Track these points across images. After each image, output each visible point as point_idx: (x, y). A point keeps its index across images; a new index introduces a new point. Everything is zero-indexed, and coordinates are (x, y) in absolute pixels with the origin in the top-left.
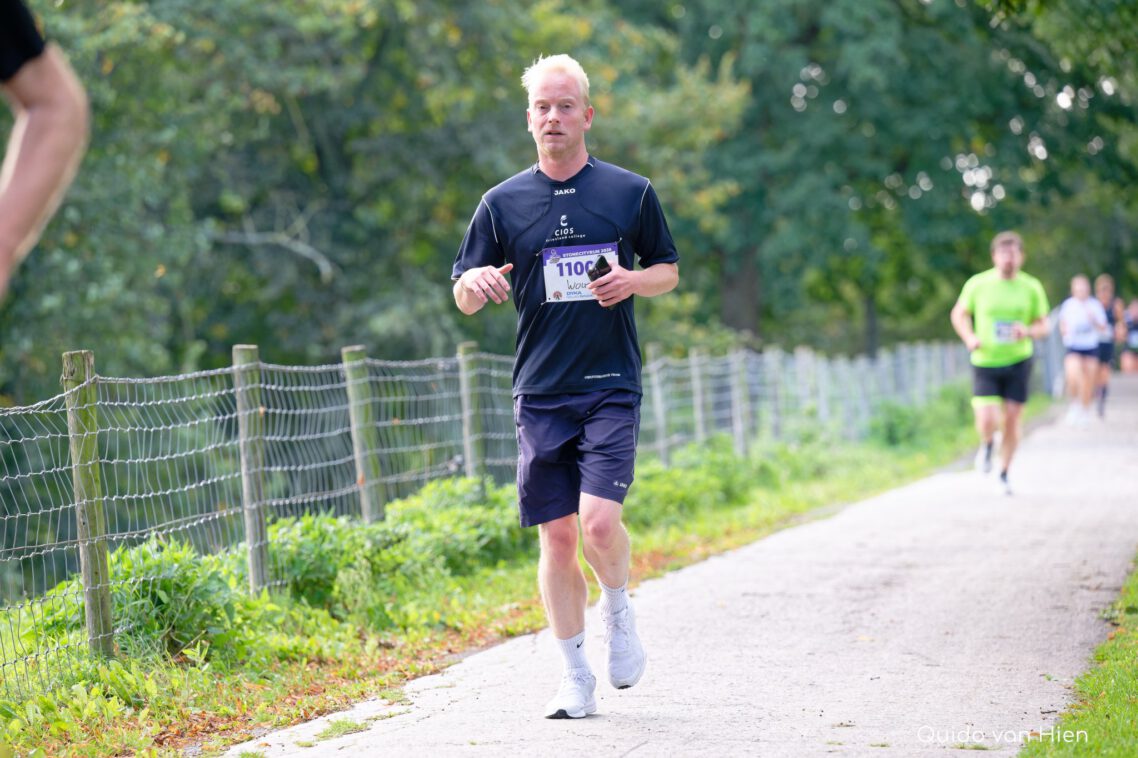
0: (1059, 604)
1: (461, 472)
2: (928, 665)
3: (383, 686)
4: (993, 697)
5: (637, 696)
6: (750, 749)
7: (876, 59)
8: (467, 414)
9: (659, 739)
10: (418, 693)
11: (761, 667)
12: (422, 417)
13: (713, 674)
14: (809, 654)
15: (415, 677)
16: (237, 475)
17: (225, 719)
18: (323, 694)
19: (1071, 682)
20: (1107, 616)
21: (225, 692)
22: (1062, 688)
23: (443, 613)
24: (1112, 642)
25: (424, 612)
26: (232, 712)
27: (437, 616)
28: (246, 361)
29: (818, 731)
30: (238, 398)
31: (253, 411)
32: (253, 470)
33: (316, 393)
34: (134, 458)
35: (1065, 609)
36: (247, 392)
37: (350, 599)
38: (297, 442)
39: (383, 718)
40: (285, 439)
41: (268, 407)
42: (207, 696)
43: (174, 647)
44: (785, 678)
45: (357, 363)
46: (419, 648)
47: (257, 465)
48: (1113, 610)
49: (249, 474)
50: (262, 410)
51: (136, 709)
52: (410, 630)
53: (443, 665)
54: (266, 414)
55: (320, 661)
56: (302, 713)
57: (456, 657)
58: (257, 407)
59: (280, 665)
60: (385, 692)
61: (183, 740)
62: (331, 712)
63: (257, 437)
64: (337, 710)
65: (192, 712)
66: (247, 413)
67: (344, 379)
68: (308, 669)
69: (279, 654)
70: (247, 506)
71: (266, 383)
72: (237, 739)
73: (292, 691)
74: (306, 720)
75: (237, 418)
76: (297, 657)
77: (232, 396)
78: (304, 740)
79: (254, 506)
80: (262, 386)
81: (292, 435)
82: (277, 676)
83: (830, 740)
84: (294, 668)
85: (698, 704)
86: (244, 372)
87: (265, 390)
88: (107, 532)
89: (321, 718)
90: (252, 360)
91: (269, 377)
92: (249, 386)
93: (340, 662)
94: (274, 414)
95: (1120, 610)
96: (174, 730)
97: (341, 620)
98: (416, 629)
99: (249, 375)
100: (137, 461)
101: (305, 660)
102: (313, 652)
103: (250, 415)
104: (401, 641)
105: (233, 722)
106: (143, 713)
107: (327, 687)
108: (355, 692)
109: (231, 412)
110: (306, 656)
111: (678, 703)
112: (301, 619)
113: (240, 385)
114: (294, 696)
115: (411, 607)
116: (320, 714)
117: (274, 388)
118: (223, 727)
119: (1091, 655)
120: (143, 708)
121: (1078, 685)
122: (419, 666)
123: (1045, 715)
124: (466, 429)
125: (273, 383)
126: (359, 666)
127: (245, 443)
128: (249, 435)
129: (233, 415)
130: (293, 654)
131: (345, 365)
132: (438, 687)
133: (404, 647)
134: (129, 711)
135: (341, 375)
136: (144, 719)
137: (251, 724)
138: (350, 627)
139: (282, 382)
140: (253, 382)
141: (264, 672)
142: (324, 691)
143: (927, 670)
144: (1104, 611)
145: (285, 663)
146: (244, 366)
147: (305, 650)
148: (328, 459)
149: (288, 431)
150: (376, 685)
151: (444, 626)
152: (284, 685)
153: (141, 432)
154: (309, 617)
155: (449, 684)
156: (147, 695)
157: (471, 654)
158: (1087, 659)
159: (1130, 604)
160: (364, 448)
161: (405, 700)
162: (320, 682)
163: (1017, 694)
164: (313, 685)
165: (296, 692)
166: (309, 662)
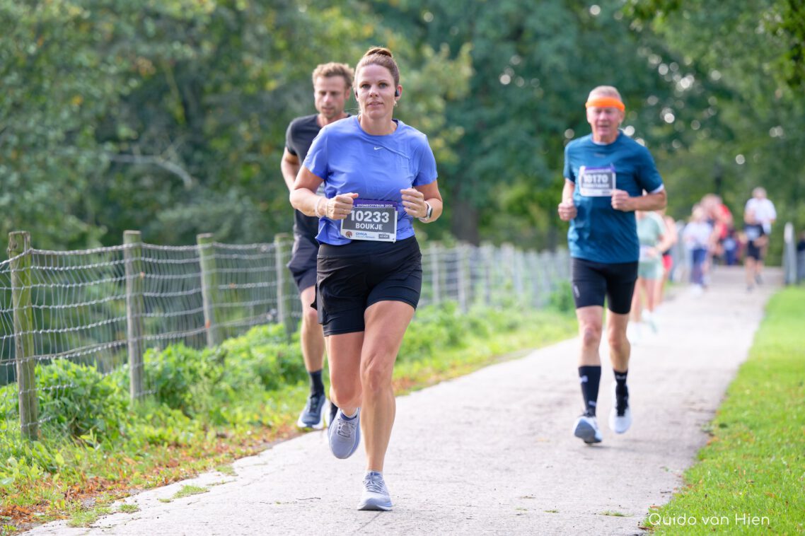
0: (674, 420)
1: (275, 321)
2: (586, 459)
3: (218, 463)
4: (628, 481)
5: (390, 474)
6: (465, 511)
8: (280, 282)
9: (404, 503)
10: (242, 468)
11: (473, 457)
12: (250, 283)
13: (441, 461)
14: (506, 449)
15: (241, 457)
16: (124, 318)
17: (112, 482)
18: (178, 468)
19: (681, 473)
20: (706, 429)
21: (112, 464)
22: (675, 477)
23: (260, 415)
24: (710, 447)
25: (248, 413)
26: (116, 478)
27: (256, 417)
28: (133, 242)
29: (511, 501)
30: (126, 266)
31: (137, 275)
32: (135, 315)
33: (179, 265)
34: (56, 304)
35: (678, 423)
36: (133, 263)
37: (197, 404)
38: (165, 297)
39: (218, 484)
40: (158, 295)
41: (147, 273)
42: (99, 467)
43: (77, 432)
44: (489, 464)
45: (207, 246)
46: (243, 437)
47: (138, 312)
48: (711, 425)
49: (132, 318)
50: (142, 275)
51: (52, 474)
52: (238, 426)
53: (260, 449)
54: (145, 278)
55: (177, 445)
56: (164, 479)
57: (268, 445)
58: (139, 272)
59: (149, 447)
60: (220, 467)
61: (83, 495)
62: (183, 479)
63: (139, 293)
64: (187, 478)
65: (89, 477)
66: (132, 277)
67: (198, 256)
68: (168, 450)
69: (150, 440)
70: (130, 339)
71: (146, 257)
72: (120, 495)
73: (157, 464)
74: (166, 485)
75: (125, 280)
76: (161, 442)
77: (122, 265)
78: (165, 498)
79: (135, 340)
80: (143, 259)
81: (162, 292)
82: (147, 454)
83: (519, 507)
84: (159, 450)
85: (430, 481)
86: (131, 249)
87: (145, 262)
88: (35, 354)
89: (176, 483)
90: (136, 241)
91: (148, 253)
92: (134, 259)
93: (190, 446)
94: (150, 278)
95: (715, 426)
96: (76, 489)
97: (191, 418)
98: (242, 425)
99: (134, 252)
100: (57, 307)
101: (166, 444)
102: (172, 439)
103: (134, 279)
104: (232, 433)
105: (117, 484)
106: (56, 477)
107: (181, 463)
108: (200, 466)
109: (121, 276)
110: (167, 441)
111: (417, 480)
112: (163, 416)
113: (128, 257)
114: (158, 468)
115: (239, 410)
116: (176, 480)
117: (151, 260)
118: (109, 487)
119: (695, 455)
120: (56, 473)
121: (685, 475)
122: (243, 450)
123: (663, 494)
124: (279, 293)
125: (150, 257)
126: (203, 449)
127: (130, 297)
128: (133, 292)
129: (123, 278)
130: (158, 440)
131: (200, 247)
132: (255, 465)
133: (234, 437)
134: (47, 475)
135: (196, 253)
136: (57, 481)
137: (129, 486)
138: (197, 423)
139: (157, 257)
140: (137, 256)
141: (139, 451)
142: (179, 465)
143: (585, 461)
144: (705, 426)
145: (153, 446)
146: (131, 245)
147: (166, 437)
148: (186, 310)
149: (159, 291)
150: (214, 461)
151: (261, 424)
152: (152, 460)
153: (60, 287)
154: (170, 415)
155: (263, 463)
156: (58, 464)
157: (279, 442)
158: (692, 457)
159: (722, 422)
160: (210, 302)
161: (234, 472)
162: (176, 459)
163: (644, 479)
164: (171, 461)
165: (160, 465)
166: (169, 446)
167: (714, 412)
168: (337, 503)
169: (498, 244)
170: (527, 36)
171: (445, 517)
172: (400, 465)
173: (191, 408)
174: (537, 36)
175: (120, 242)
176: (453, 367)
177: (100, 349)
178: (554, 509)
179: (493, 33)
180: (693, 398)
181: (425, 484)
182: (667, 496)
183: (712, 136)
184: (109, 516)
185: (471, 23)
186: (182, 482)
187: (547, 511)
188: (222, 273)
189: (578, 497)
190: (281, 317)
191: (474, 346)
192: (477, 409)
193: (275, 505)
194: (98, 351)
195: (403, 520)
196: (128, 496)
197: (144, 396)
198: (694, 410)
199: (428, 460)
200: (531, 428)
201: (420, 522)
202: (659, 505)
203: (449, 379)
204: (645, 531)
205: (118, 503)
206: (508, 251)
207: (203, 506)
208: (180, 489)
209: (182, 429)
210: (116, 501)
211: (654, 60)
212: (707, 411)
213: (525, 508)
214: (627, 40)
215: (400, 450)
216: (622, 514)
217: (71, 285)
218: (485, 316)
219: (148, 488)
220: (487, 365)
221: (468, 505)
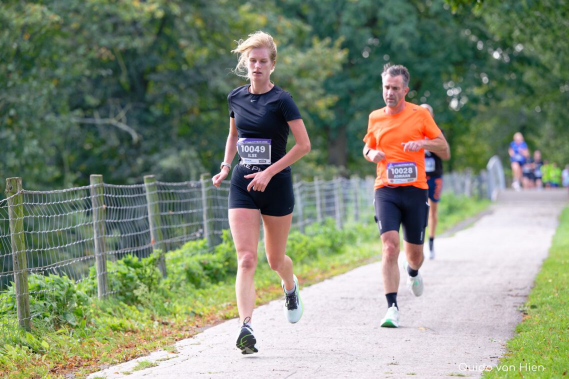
0: (498, 304)
1: (202, 238)
2: (434, 334)
3: (164, 344)
4: (466, 350)
5: (290, 349)
6: (348, 376)
7: (404, 34)
8: (205, 209)
9: (302, 371)
10: (182, 347)
11: (352, 335)
12: (183, 210)
13: (328, 338)
14: (375, 328)
15: (181, 339)
16: (92, 239)
17: (86, 360)
18: (135, 348)
19: (505, 343)
20: (521, 309)
21: (86, 347)
22: (500, 346)
23: (193, 307)
24: (525, 323)
25: (184, 306)
26: (90, 356)
27: (190, 309)
28: (96, 183)
29: (381, 367)
30: (92, 200)
31: (100, 207)
32: (100, 236)
33: (131, 198)
34: (42, 230)
35: (501, 306)
36: (97, 198)
38: (122, 223)
39: (165, 360)
40: (116, 221)
41: (108, 205)
42: (77, 349)
44: (364, 340)
45: (151, 184)
46: (182, 324)
47: (102, 234)
48: (524, 306)
49: (98, 239)
50: (104, 206)
51: (41, 355)
52: (177, 315)
53: (194, 333)
54: (107, 209)
55: (133, 331)
56: (124, 357)
57: (200, 329)
58: (102, 205)
59: (113, 333)
60: (165, 347)
61: (66, 371)
62: (139, 357)
63: (102, 220)
64: (142, 356)
65: (70, 355)
67: (145, 192)
68: (127, 335)
69: (113, 328)
70: (97, 254)
71: (107, 193)
72: (93, 370)
73: (119, 346)
74: (127, 361)
75: (92, 211)
77: (90, 200)
78: (126, 371)
79: (100, 254)
80: (105, 195)
81: (119, 219)
82: (111, 339)
83: (387, 371)
84: (120, 335)
86: (95, 188)
87: (106, 197)
88: (27, 268)
89: (134, 360)
90: (99, 182)
91: (109, 190)
92: (98, 195)
93: (143, 331)
94: (110, 209)
95: (528, 306)
96: (61, 366)
98: (180, 315)
99: (98, 189)
100: (42, 232)
102: (129, 327)
103: (98, 209)
104: (173, 321)
105: (90, 362)
107: (137, 344)
108: (151, 347)
109: (89, 207)
112: (121, 310)
113: (93, 194)
114: (120, 349)
115: (176, 304)
116: (133, 357)
117: (110, 196)
118: (85, 363)
119: (514, 329)
121: (507, 344)
122: (182, 334)
123: (492, 359)
124: (205, 217)
125: (110, 193)
126: (152, 334)
127: (96, 223)
128: (98, 219)
129: (90, 209)
130: (120, 328)
131: (146, 185)
132: (191, 344)
133: (174, 324)
134: (38, 356)
135: (144, 189)
136: (45, 360)
137: (99, 363)
139: (114, 193)
140: (100, 193)
141: (105, 336)
142: (135, 346)
144: (520, 307)
145: (116, 332)
146: (95, 185)
147: (125, 326)
148: (137, 232)
149: (117, 218)
150: (161, 343)
151: (195, 314)
152: (115, 343)
153: (45, 218)
154: (126, 310)
155: (198, 343)
156: (45, 348)
157: (208, 327)
158: (511, 331)
159: (532, 304)
160: (154, 226)
161: (176, 351)
162: (132, 342)
163: (478, 348)
164: (129, 343)
165: (121, 346)
166: (127, 332)
167: (526, 296)
168: (254, 372)
172: (298, 341)
175: (88, 183)
177: (74, 262)
180: (510, 287)
186: (139, 359)
188: (162, 204)
190: (206, 235)
192: (352, 299)
194: (73, 264)
197: (108, 295)
198: (512, 296)
208: (137, 364)
212: (522, 296)
219: (113, 364)
221: (350, 370)
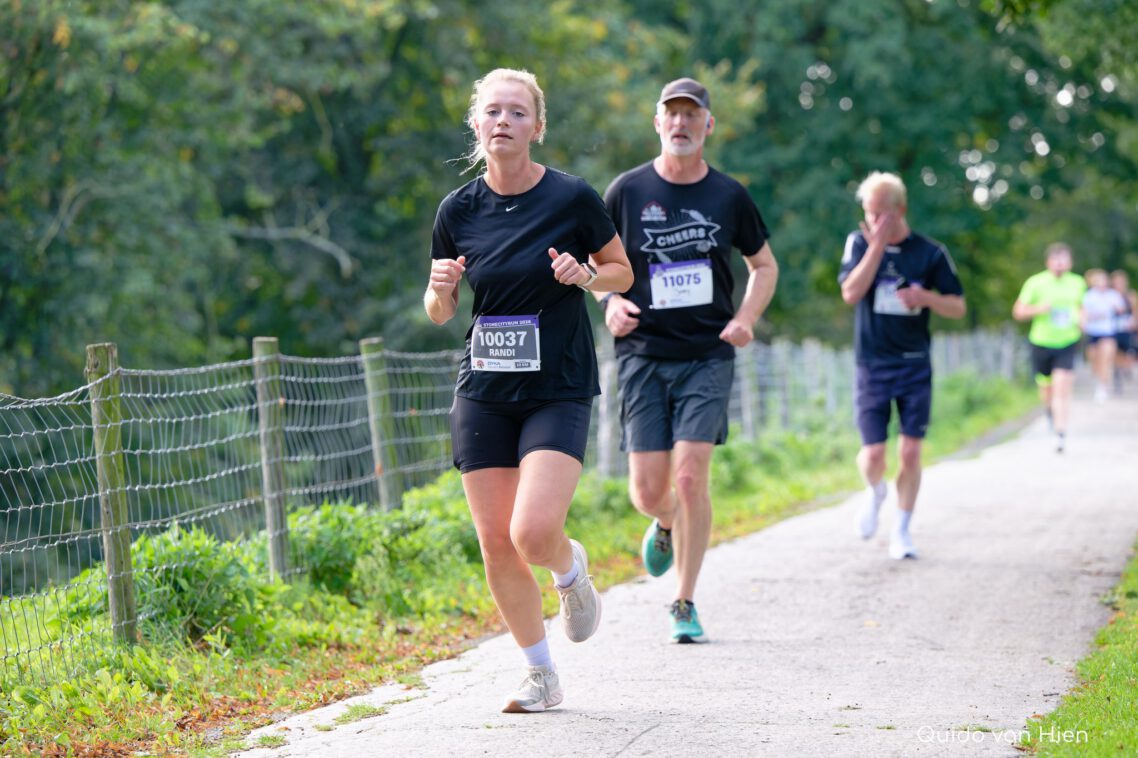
0: (1061, 589)
2: (933, 649)
3: (400, 671)
4: (996, 680)
5: (650, 680)
6: (759, 731)
7: (881, 57)
9: (670, 722)
10: (435, 677)
11: (770, 652)
12: (440, 408)
13: (723, 658)
15: (432, 662)
16: (257, 465)
17: (246, 704)
18: (342, 679)
19: (1073, 666)
20: (1107, 600)
21: (246, 677)
22: (1064, 671)
23: (459, 599)
24: (1114, 626)
25: (441, 597)
26: (253, 696)
27: (453, 602)
28: (266, 354)
29: (826, 714)
30: (258, 389)
31: (273, 402)
32: (273, 460)
33: (335, 384)
34: (157, 448)
35: (1067, 593)
36: (267, 384)
37: (368, 586)
38: (316, 432)
39: (400, 702)
40: (305, 429)
41: (288, 398)
42: (228, 682)
43: (196, 633)
44: (794, 661)
45: (376, 355)
46: (436, 633)
47: (277, 456)
48: (1114, 594)
49: (269, 464)
50: (282, 401)
51: (158, 694)
52: (427, 615)
53: (460, 650)
54: (286, 405)
55: (340, 647)
56: (321, 698)
57: (471, 641)
58: (277, 398)
59: (299, 651)
60: (402, 677)
61: (204, 724)
62: (349, 697)
63: (277, 428)
64: (355, 694)
65: (215, 696)
66: (267, 404)
67: (363, 371)
68: (327, 654)
69: (300, 640)
70: (268, 496)
71: (286, 375)
72: (258, 723)
73: (311, 676)
74: (326, 705)
75: (257, 409)
76: (317, 643)
77: (253, 389)
78: (324, 723)
79: (275, 495)
80: (282, 377)
81: (311, 425)
82: (296, 661)
83: (837, 723)
84: (313, 654)
85: (708, 688)
86: (264, 364)
87: (285, 382)
88: (130, 521)
89: (340, 702)
90: (271, 353)
91: (290, 369)
92: (269, 379)
93: (359, 648)
94: (294, 405)
95: (1120, 594)
96: (196, 715)
97: (359, 607)
98: (433, 614)
99: (269, 367)
100: (159, 451)
101: (324, 646)
102: (332, 640)
103: (270, 406)
104: (418, 626)
105: (253, 706)
106: (166, 698)
107: (347, 672)
108: (373, 677)
109: (252, 403)
110: (326, 642)
111: (689, 687)
112: (320, 605)
113: (260, 377)
114: (313, 681)
115: (428, 595)
116: (339, 698)
117: (293, 379)
118: (243, 710)
119: (1092, 639)
120: (166, 693)
121: (1078, 668)
122: (436, 651)
123: (1046, 698)
125: (292, 375)
126: (378, 651)
127: (266, 434)
128: (269, 426)
129: (254, 406)
130: (313, 641)
131: (364, 358)
132: (454, 672)
133: (421, 632)
134: (152, 697)
135: (359, 367)
136: (167, 704)
137: (271, 708)
138: (369, 614)
139: (302, 374)
140: (273, 373)
141: (284, 657)
142: (343, 676)
143: (933, 653)
144: (1105, 596)
145: (305, 648)
146: (264, 359)
147: (324, 636)
148: (347, 449)
149: (308, 422)
150: (394, 669)
151: (461, 612)
152: (304, 670)
153: (163, 423)
154: (328, 604)
155: (465, 669)
156: (169, 680)
157: (487, 638)
158: (1088, 643)
159: (1130, 589)
160: (382, 438)
161: (424, 684)
162: (337, 667)
163: (1019, 677)
164: (332, 670)
165: (316, 678)
166: (328, 648)
167: (1118, 575)
169: (797, 341)
170: (833, 36)
171: (731, 741)
172: (665, 665)
173: (358, 593)
174: (846, 36)
175: (249, 354)
176: (738, 521)
177: (223, 510)
178: (890, 724)
179: (781, 34)
180: (1087, 556)
181: (700, 694)
182: (1054, 699)
183: (1105, 173)
184: (243, 754)
185: (749, 19)
186: (349, 701)
187: (878, 728)
188: (397, 395)
189: (923, 705)
191: (768, 490)
192: (774, 582)
193: (483, 731)
194: (220, 513)
195: (671, 746)
196: (271, 723)
197: (290, 575)
198: (1089, 573)
199: (704, 658)
200: (851, 607)
201: (695, 749)
202: (1042, 714)
203: (731, 539)
204: (1022, 753)
205: (256, 733)
206: (812, 349)
207: (379, 734)
208: (346, 710)
209: (348, 623)
210: (253, 731)
211: (1017, 64)
212: (1109, 574)
213: (847, 723)
214: (978, 36)
215: (662, 645)
216: (989, 728)
217: (179, 419)
218: (782, 445)
219: (297, 710)
220: (786, 517)
221: (764, 722)
